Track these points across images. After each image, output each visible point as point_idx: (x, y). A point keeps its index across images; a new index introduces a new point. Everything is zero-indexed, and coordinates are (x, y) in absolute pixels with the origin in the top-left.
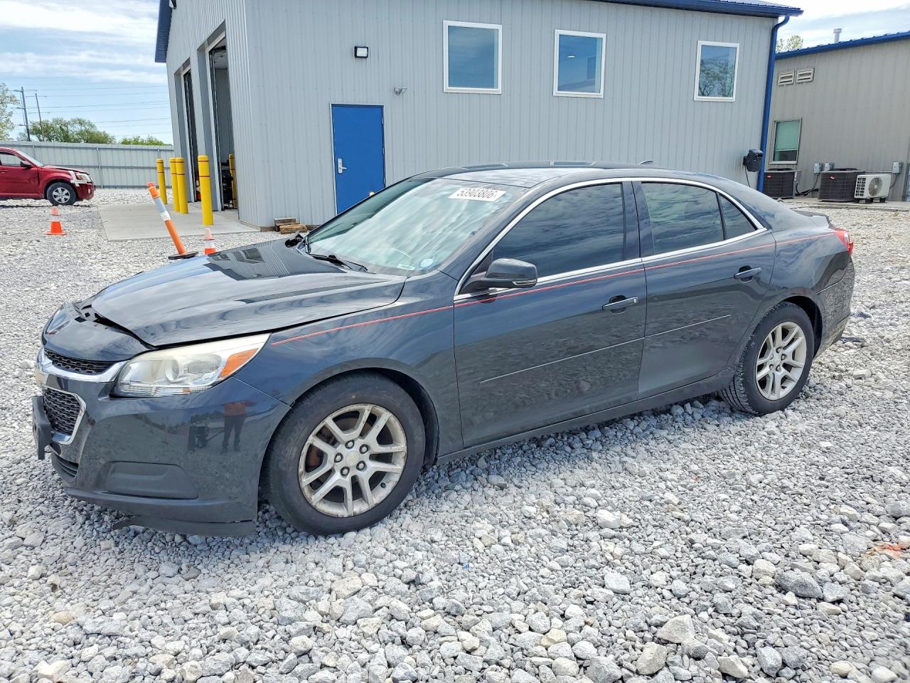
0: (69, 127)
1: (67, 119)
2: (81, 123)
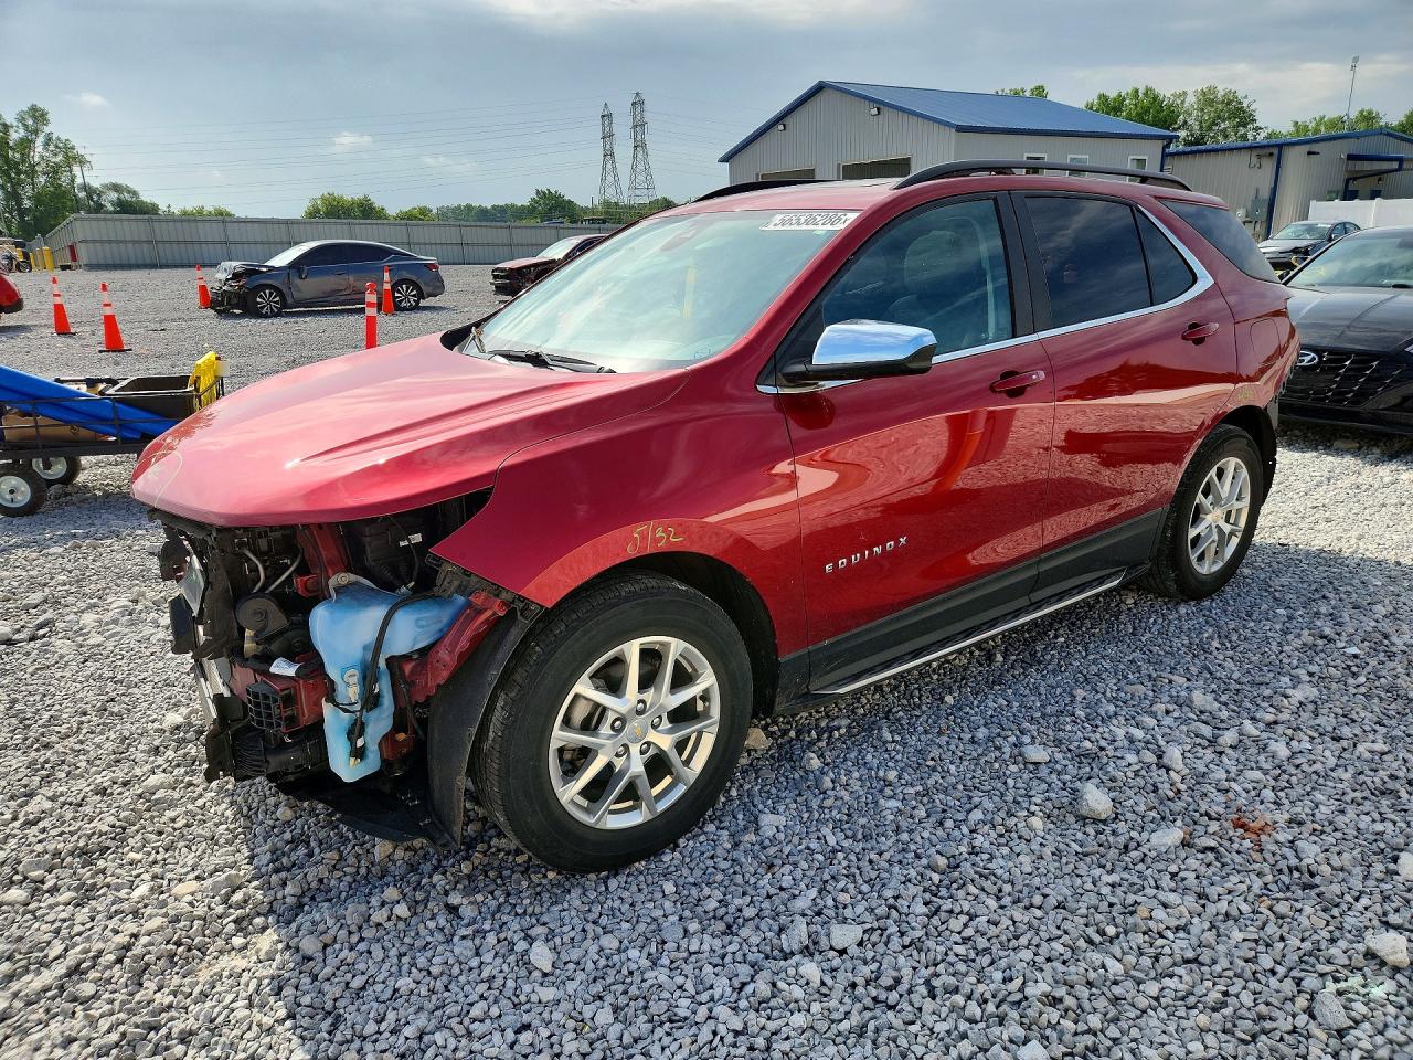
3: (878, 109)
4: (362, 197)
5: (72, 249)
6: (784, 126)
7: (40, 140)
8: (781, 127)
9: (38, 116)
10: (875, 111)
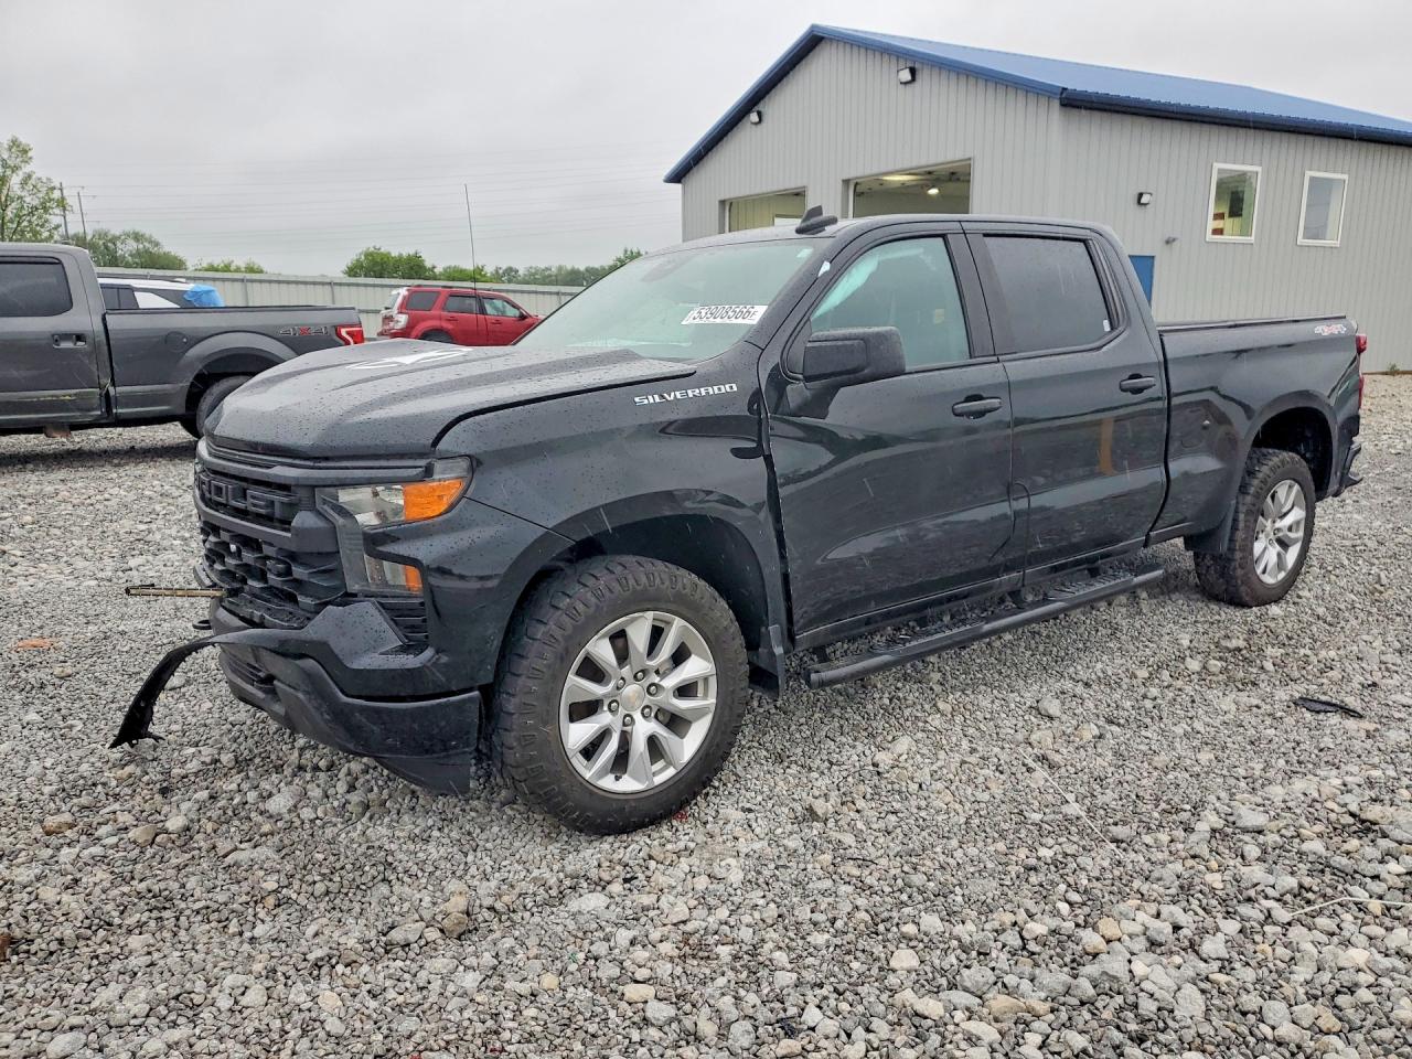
0: (118, 244)
1: (116, 231)
2: (137, 237)
3: (913, 71)
6: (759, 114)
8: (755, 118)
9: (19, 151)
10: (906, 75)
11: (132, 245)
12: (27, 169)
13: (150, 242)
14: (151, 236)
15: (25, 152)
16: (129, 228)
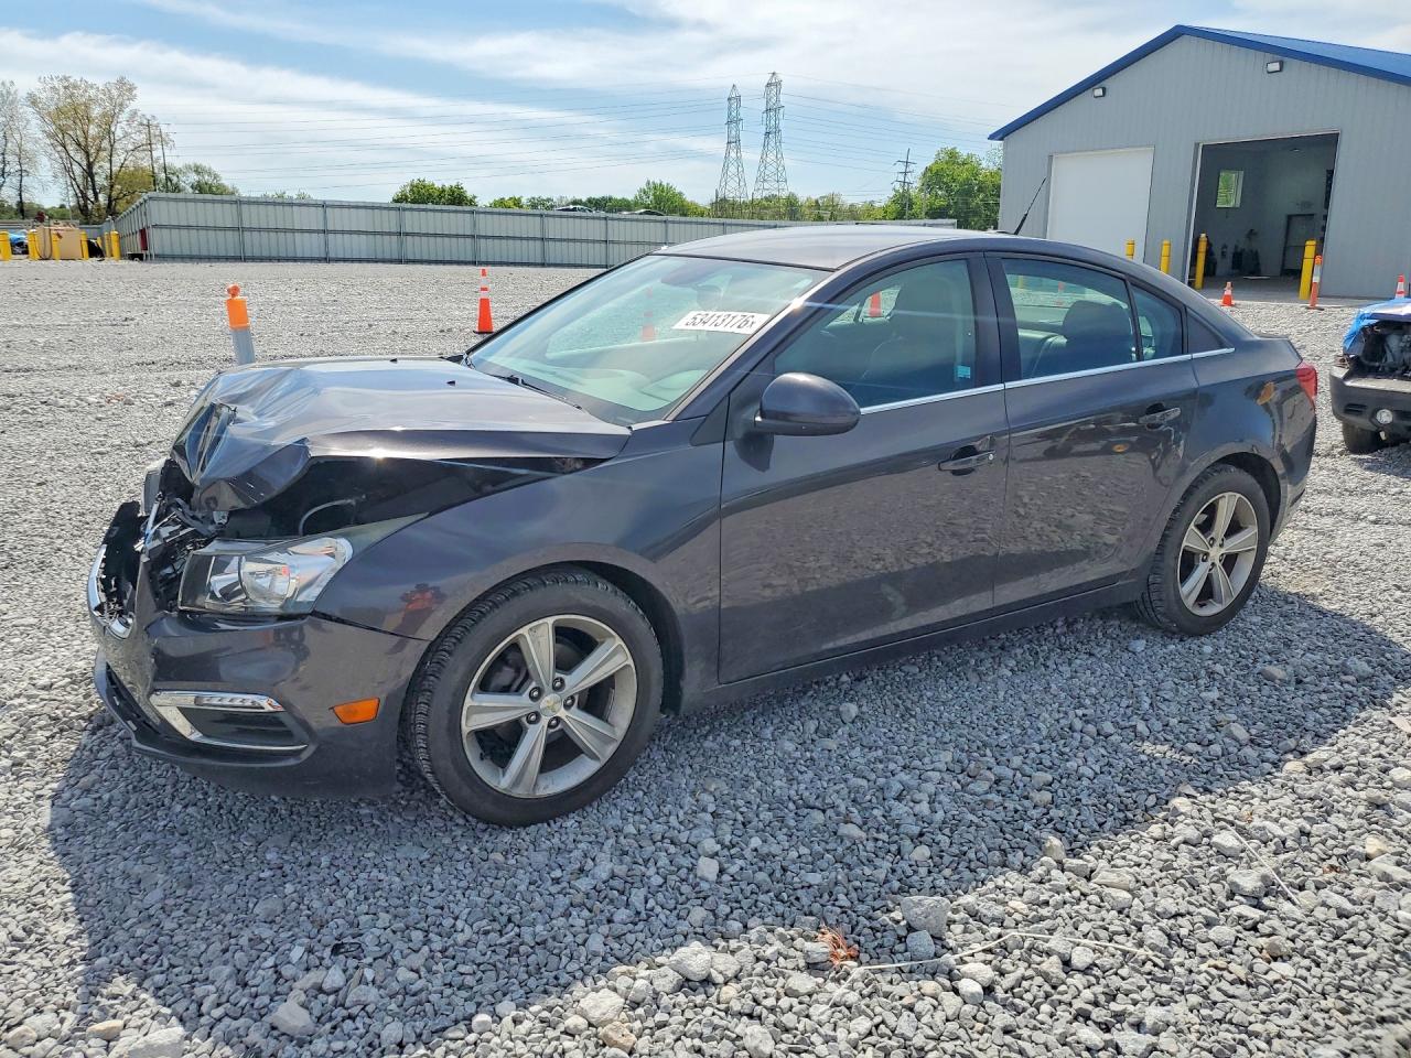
3: (1282, 64)
4: (454, 184)
5: (143, 232)
6: (1104, 90)
7: (123, 117)
8: (1099, 92)
9: (126, 88)
10: (1276, 66)
11: (194, 178)
12: (133, 105)
13: (210, 174)
14: (210, 169)
15: (131, 90)
16: (191, 161)
